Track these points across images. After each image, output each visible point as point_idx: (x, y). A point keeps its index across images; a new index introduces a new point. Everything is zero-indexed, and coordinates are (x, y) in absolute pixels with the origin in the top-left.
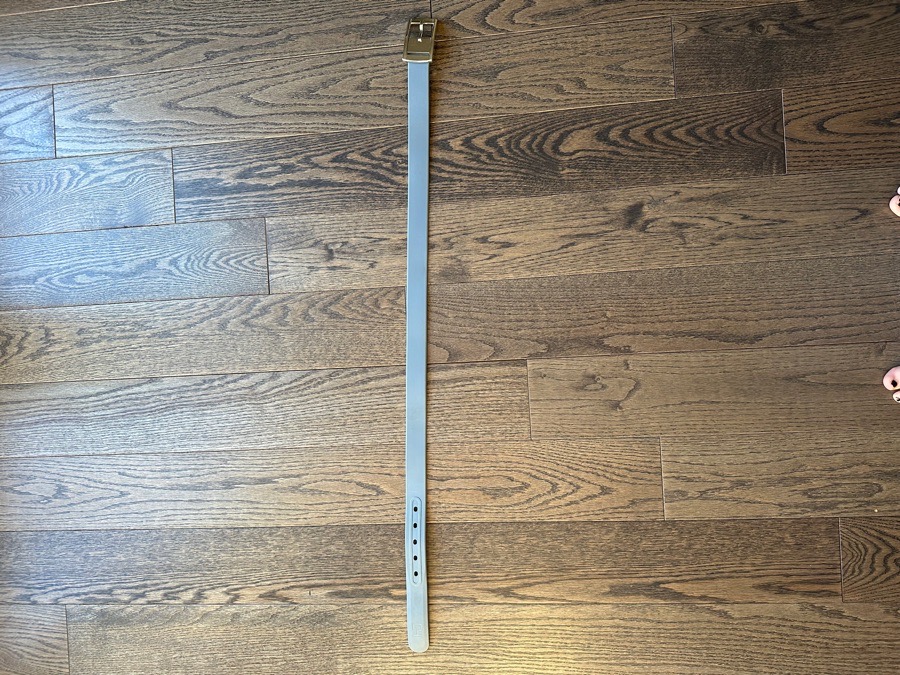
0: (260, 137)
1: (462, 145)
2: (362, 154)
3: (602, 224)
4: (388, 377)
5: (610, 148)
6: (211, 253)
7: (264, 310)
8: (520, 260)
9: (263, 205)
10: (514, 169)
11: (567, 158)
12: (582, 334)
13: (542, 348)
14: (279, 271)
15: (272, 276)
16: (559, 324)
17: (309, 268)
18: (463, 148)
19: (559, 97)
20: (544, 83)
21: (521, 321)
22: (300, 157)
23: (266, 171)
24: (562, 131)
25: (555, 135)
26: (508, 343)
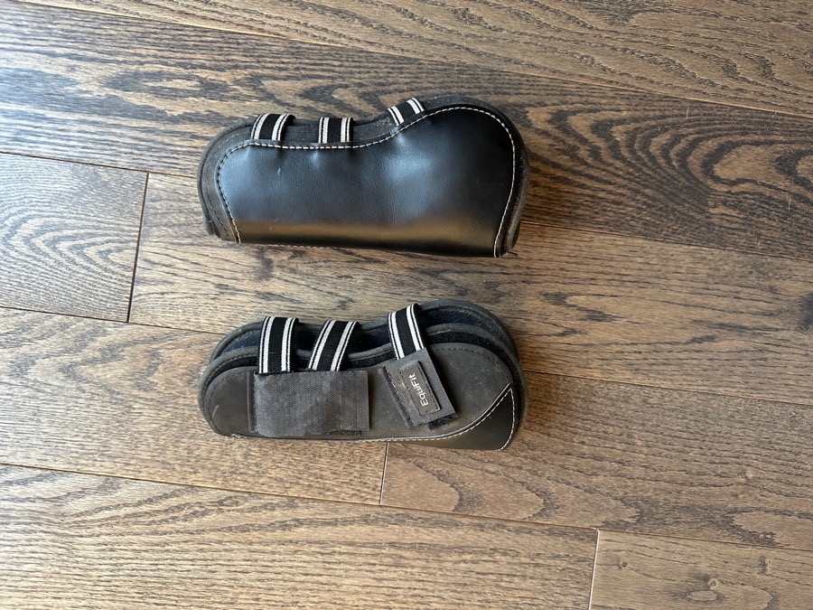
0: (169, 17)
1: (550, 122)
2: (363, 96)
3: (764, 314)
4: (334, 523)
5: (796, 189)
6: (24, 220)
7: (110, 354)
8: (617, 348)
9: (149, 149)
10: (633, 185)
11: (725, 189)
12: (700, 501)
13: (629, 514)
14: (157, 282)
15: (139, 289)
16: (666, 475)
17: (219, 286)
18: (549, 127)
19: (727, 81)
20: (707, 51)
21: (601, 459)
22: (241, 74)
23: (170, 84)
24: (723, 140)
25: (710, 145)
26: (570, 496)
